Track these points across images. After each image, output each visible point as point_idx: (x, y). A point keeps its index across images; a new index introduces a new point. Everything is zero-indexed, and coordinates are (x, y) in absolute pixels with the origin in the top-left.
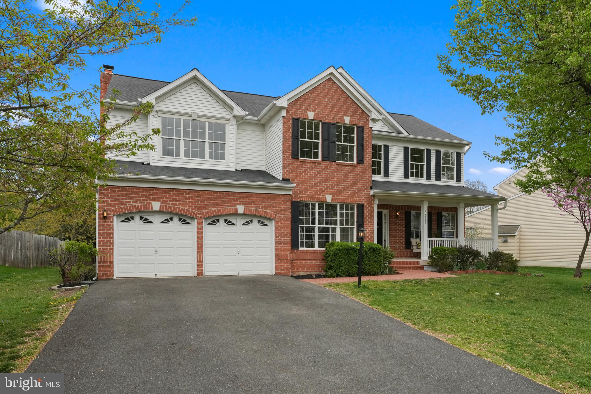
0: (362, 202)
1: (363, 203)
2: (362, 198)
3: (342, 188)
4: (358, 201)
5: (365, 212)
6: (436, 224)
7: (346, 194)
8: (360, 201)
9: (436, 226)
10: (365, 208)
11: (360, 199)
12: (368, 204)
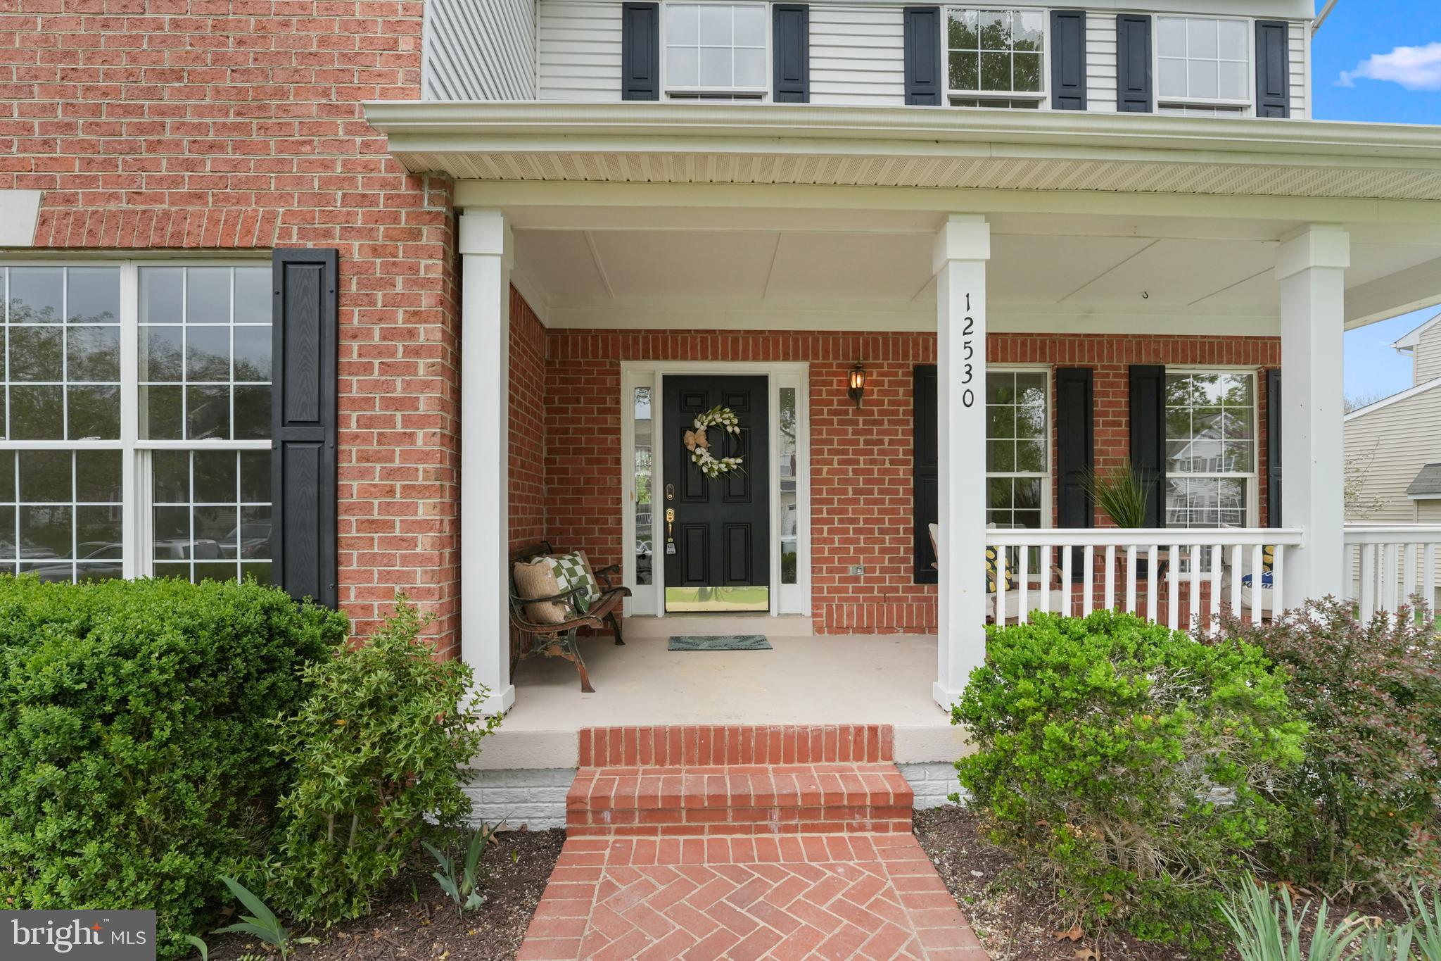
0: (328, 234)
1: (336, 242)
2: (329, 200)
3: (141, 129)
4: (285, 233)
5: (354, 318)
6: (1125, 439)
7: (176, 182)
8: (303, 234)
9: (1124, 447)
10: (352, 286)
11: (308, 218)
12: (375, 251)
